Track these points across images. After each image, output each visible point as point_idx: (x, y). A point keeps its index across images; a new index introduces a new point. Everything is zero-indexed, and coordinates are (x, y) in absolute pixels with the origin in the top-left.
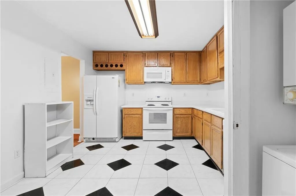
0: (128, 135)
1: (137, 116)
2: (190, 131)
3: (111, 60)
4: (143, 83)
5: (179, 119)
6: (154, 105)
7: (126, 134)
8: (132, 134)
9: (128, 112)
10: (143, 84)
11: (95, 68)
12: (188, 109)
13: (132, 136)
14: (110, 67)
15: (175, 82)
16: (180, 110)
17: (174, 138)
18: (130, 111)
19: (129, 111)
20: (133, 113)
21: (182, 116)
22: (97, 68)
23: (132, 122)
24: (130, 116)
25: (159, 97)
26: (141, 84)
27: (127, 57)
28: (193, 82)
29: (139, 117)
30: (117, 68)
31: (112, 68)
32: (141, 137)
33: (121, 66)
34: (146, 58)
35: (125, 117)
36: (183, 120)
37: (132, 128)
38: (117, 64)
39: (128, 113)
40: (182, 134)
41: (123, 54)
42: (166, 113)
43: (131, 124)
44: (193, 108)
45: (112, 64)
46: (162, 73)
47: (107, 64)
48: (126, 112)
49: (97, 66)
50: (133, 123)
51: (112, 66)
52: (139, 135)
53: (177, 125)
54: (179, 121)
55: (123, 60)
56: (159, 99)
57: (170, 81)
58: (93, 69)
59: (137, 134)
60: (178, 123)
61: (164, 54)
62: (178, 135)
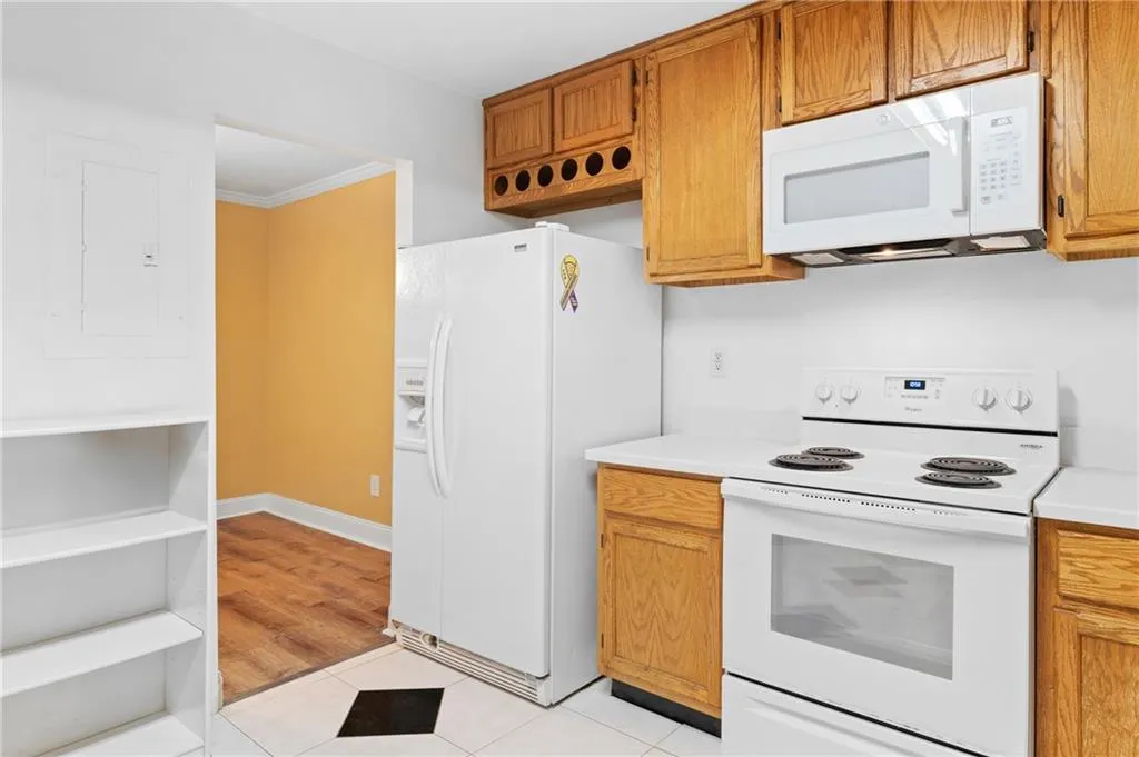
1: (689, 540)
3: (563, 132)
4: (767, 269)
7: (616, 665)
8: (651, 676)
9: (625, 501)
10: (767, 279)
11: (494, 199)
14: (563, 180)
18: (641, 492)
19: (634, 492)
20: (656, 513)
22: (501, 202)
23: (654, 582)
24: (642, 531)
25: (923, 386)
26: (747, 276)
27: (651, 86)
29: (701, 551)
30: (596, 182)
31: (573, 188)
33: (622, 158)
35: (612, 532)
37: (655, 626)
38: (593, 148)
39: (627, 509)
41: (625, 70)
42: (951, 570)
43: (650, 593)
45: (572, 155)
46: (926, 154)
47: (545, 161)
49: (500, 186)
50: (660, 596)
51: (569, 170)
52: (698, 703)
55: (628, 116)
56: (913, 403)
57: (1033, 222)
58: (486, 209)
59: (688, 693)
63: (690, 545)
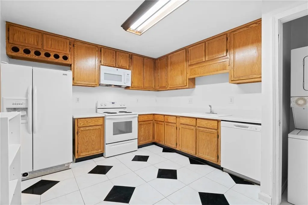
0: (83, 155)
1: (97, 127)
2: (151, 137)
3: (47, 45)
5: (143, 126)
6: (116, 113)
7: (81, 155)
8: (89, 153)
9: (84, 124)
10: (97, 87)
11: (11, 53)
12: (149, 115)
13: (89, 155)
14: (44, 56)
15: (133, 87)
16: (143, 117)
17: (139, 147)
18: (87, 122)
19: (86, 122)
20: (91, 125)
21: (144, 123)
23: (90, 137)
24: (87, 128)
25: (114, 103)
26: (95, 86)
28: (149, 88)
29: (100, 129)
30: (57, 60)
31: (49, 59)
32: (101, 154)
33: (65, 58)
34: (102, 54)
35: (80, 131)
36: (146, 127)
37: (90, 144)
38: (57, 53)
39: (84, 126)
40: (145, 142)
41: (68, 41)
42: (132, 121)
43: (89, 139)
44: (154, 114)
45: (49, 52)
46: (121, 76)
47: (38, 50)
48: (80, 124)
49: (16, 49)
50: (91, 139)
51: (47, 55)
52: (99, 152)
53: (140, 133)
54: (142, 129)
55: (68, 50)
56: (115, 105)
57: (130, 85)
58: (7, 53)
59: (97, 152)
60: (141, 131)
61: (122, 54)
62: (142, 143)
63: (97, 128)
